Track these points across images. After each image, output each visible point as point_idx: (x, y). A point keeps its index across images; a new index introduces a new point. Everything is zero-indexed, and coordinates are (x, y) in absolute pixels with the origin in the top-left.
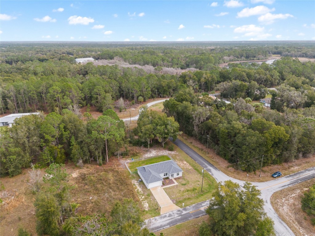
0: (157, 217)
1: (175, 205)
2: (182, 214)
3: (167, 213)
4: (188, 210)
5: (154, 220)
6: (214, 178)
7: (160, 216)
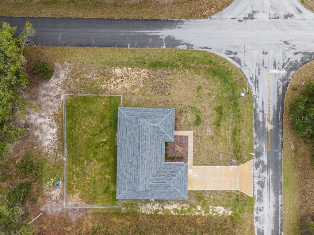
2: (267, 164)
3: (254, 187)
4: (263, 150)
5: (259, 212)
6: (200, 49)
7: (256, 200)
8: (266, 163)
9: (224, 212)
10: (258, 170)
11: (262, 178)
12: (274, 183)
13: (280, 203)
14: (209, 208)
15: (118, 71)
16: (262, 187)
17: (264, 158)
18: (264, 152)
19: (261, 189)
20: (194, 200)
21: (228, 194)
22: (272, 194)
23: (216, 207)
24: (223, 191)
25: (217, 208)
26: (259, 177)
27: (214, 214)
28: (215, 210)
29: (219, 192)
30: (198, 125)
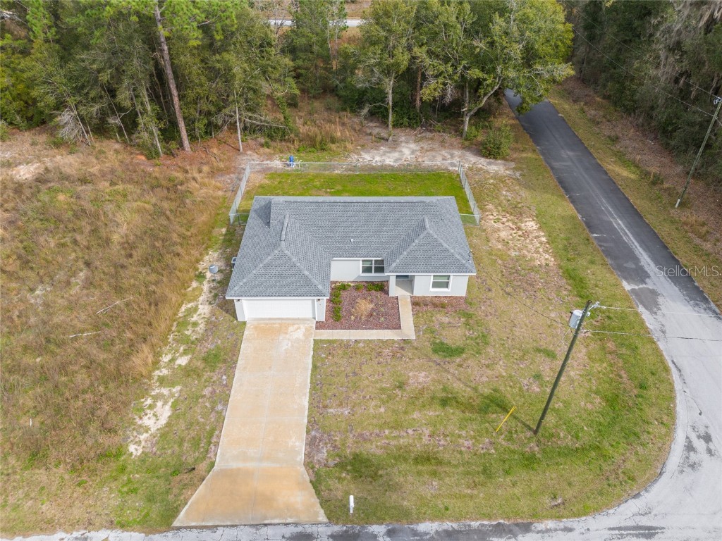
1: (306, 478)
6: (667, 358)
7: (157, 538)
9: (147, 430)
14: (173, 384)
15: (531, 225)
20: (209, 346)
21: (208, 437)
23: (170, 404)
24: (220, 419)
25: (167, 407)
27: (149, 402)
28: (159, 404)
29: (219, 407)
30: (435, 351)
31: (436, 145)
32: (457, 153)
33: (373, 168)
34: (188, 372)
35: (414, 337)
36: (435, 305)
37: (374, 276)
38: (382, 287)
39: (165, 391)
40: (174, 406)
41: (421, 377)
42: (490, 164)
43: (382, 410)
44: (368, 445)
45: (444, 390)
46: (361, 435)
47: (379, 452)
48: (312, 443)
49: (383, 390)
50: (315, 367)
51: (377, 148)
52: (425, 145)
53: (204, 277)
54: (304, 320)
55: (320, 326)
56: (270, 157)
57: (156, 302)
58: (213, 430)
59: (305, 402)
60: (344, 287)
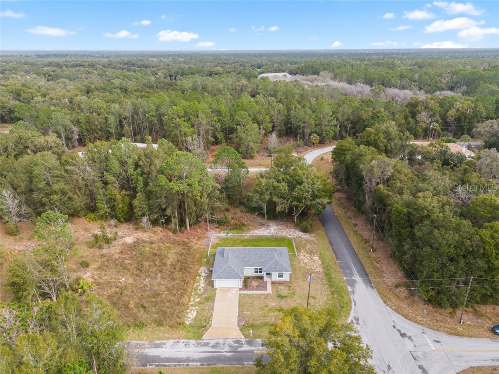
0: (192, 342)
1: (238, 329)
2: (238, 350)
3: (213, 339)
4: (255, 347)
5: (184, 344)
6: (352, 299)
7: (198, 341)
8: (240, 349)
9: (190, 318)
10: (233, 343)
11: (222, 346)
12: (215, 357)
13: (191, 364)
14: (196, 306)
15: (316, 258)
16: (213, 346)
17: (245, 348)
18: (252, 348)
19: (211, 345)
20: (206, 295)
21: (209, 319)
22: (203, 355)
24: (212, 315)
25: (195, 312)
26: (224, 344)
27: (189, 311)
28: (192, 311)
29: (211, 312)
30: (278, 297)
31: (284, 227)
32: (292, 230)
33: (259, 236)
34: (200, 303)
35: (271, 293)
36: (279, 284)
37: (258, 274)
38: (261, 278)
39: (193, 308)
40: (197, 312)
41: (273, 304)
42: (304, 235)
43: (260, 313)
44: (256, 322)
45: (280, 307)
46: (254, 319)
47: (259, 323)
48: (239, 321)
49: (260, 307)
50: (239, 301)
51: (261, 228)
52: (280, 227)
53: (201, 275)
54: (235, 288)
55: (241, 289)
56: (219, 232)
57: (186, 283)
58: (210, 317)
59: (237, 311)
60: (249, 278)
